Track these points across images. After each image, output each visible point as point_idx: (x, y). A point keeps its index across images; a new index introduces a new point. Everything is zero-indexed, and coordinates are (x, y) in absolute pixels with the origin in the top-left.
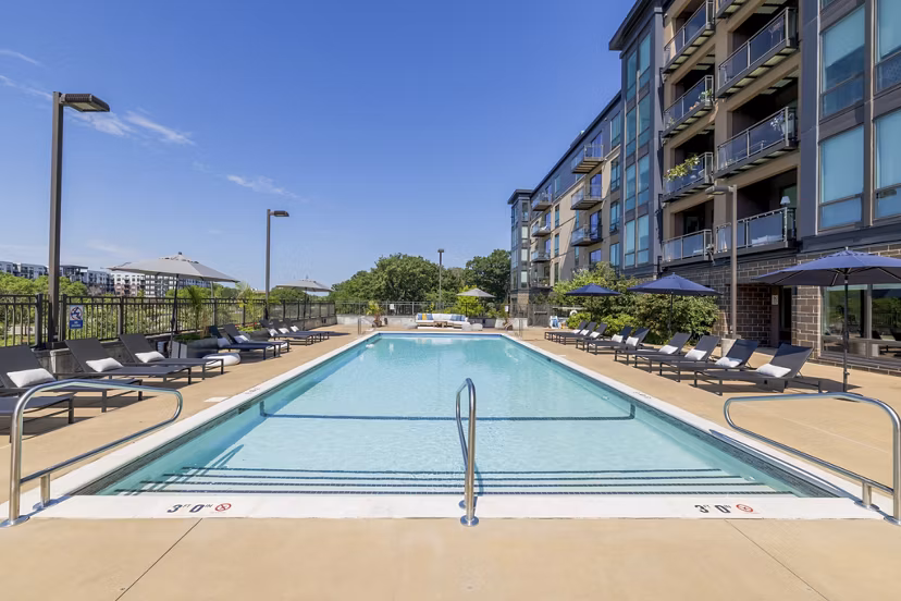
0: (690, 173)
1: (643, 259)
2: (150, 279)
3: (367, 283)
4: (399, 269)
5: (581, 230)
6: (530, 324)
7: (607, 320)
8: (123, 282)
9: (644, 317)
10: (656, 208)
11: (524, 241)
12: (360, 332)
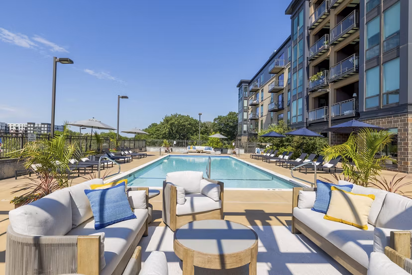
0: (319, 79)
1: (300, 119)
2: (30, 127)
3: (158, 130)
4: (176, 122)
5: (273, 103)
6: (246, 152)
7: (282, 149)
8: (14, 128)
9: (297, 147)
10: (305, 95)
11: (245, 108)
12: (161, 154)
